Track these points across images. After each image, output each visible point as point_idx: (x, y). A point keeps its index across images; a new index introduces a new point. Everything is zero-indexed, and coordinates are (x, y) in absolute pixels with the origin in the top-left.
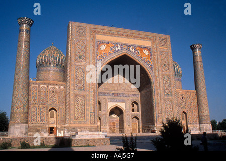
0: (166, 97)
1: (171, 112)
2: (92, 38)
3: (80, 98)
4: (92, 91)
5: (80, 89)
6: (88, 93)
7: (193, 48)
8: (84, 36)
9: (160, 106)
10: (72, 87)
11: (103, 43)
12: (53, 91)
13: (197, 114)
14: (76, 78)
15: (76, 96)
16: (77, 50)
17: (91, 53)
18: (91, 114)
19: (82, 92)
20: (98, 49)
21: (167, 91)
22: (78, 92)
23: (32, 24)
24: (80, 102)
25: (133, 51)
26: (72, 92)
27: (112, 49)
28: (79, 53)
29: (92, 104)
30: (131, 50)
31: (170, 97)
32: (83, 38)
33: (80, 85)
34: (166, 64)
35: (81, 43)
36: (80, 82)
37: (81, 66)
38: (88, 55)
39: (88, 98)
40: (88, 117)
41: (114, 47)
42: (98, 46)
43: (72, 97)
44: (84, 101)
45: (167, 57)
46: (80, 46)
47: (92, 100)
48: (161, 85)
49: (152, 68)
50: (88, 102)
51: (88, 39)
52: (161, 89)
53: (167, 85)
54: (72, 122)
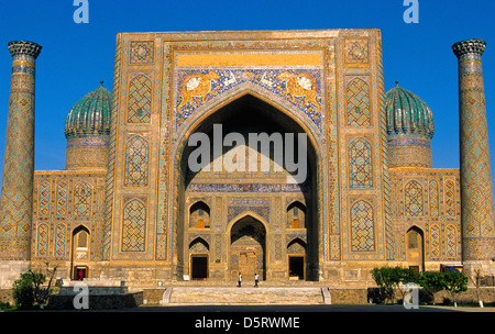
0: (355, 192)
1: (366, 229)
2: (167, 65)
3: (135, 203)
4: (163, 187)
5: (136, 183)
6: (153, 191)
7: (459, 52)
8: (148, 63)
9: (336, 216)
10: (119, 181)
11: (192, 73)
12: (83, 191)
13: (459, 234)
14: (129, 160)
15: (127, 199)
16: (131, 96)
17: (164, 100)
18: (159, 237)
19: (141, 190)
20: (180, 89)
21: (360, 176)
22: (131, 191)
23: (39, 52)
24: (133, 214)
25: (270, 84)
26: (119, 192)
27: (214, 86)
28: (137, 102)
29: (160, 216)
30: (264, 81)
31: (368, 192)
32: (147, 68)
33: (136, 175)
34: (363, 106)
35: (142, 80)
36: (137, 168)
37: (140, 132)
38: (155, 105)
39: (152, 202)
40: (150, 245)
41: (221, 80)
42: (180, 82)
43: (117, 202)
44: (143, 211)
45: (365, 88)
46: (139, 86)
47: (162, 208)
48: (343, 161)
49: (318, 123)
50: (152, 212)
51: (158, 67)
52: (343, 171)
53: (360, 161)
54: (115, 257)
